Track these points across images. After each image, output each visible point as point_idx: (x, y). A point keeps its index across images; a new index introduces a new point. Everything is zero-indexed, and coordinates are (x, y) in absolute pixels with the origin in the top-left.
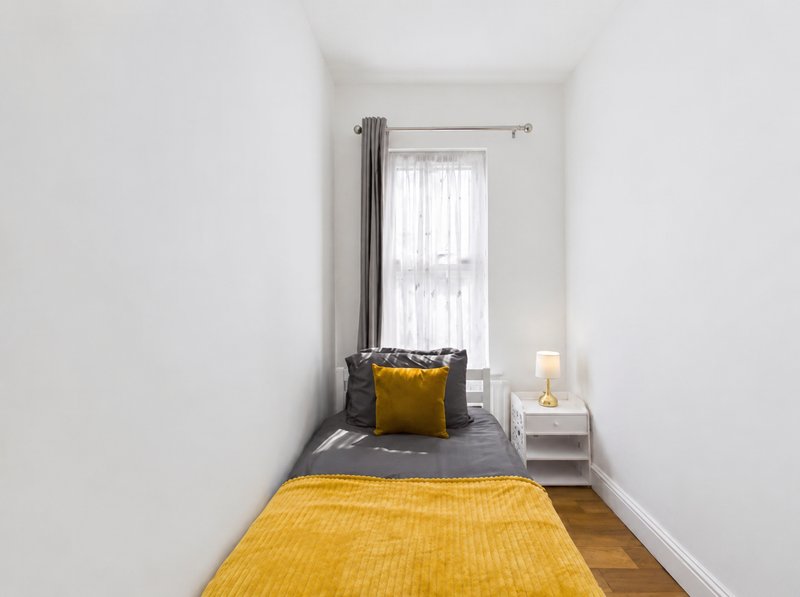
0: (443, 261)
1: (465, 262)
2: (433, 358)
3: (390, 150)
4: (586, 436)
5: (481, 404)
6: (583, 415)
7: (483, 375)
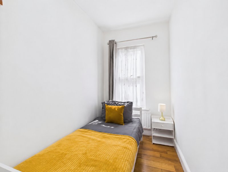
0: (132, 77)
1: (139, 77)
2: (122, 104)
3: (117, 48)
4: (173, 131)
5: (139, 118)
6: (172, 124)
7: (140, 109)
